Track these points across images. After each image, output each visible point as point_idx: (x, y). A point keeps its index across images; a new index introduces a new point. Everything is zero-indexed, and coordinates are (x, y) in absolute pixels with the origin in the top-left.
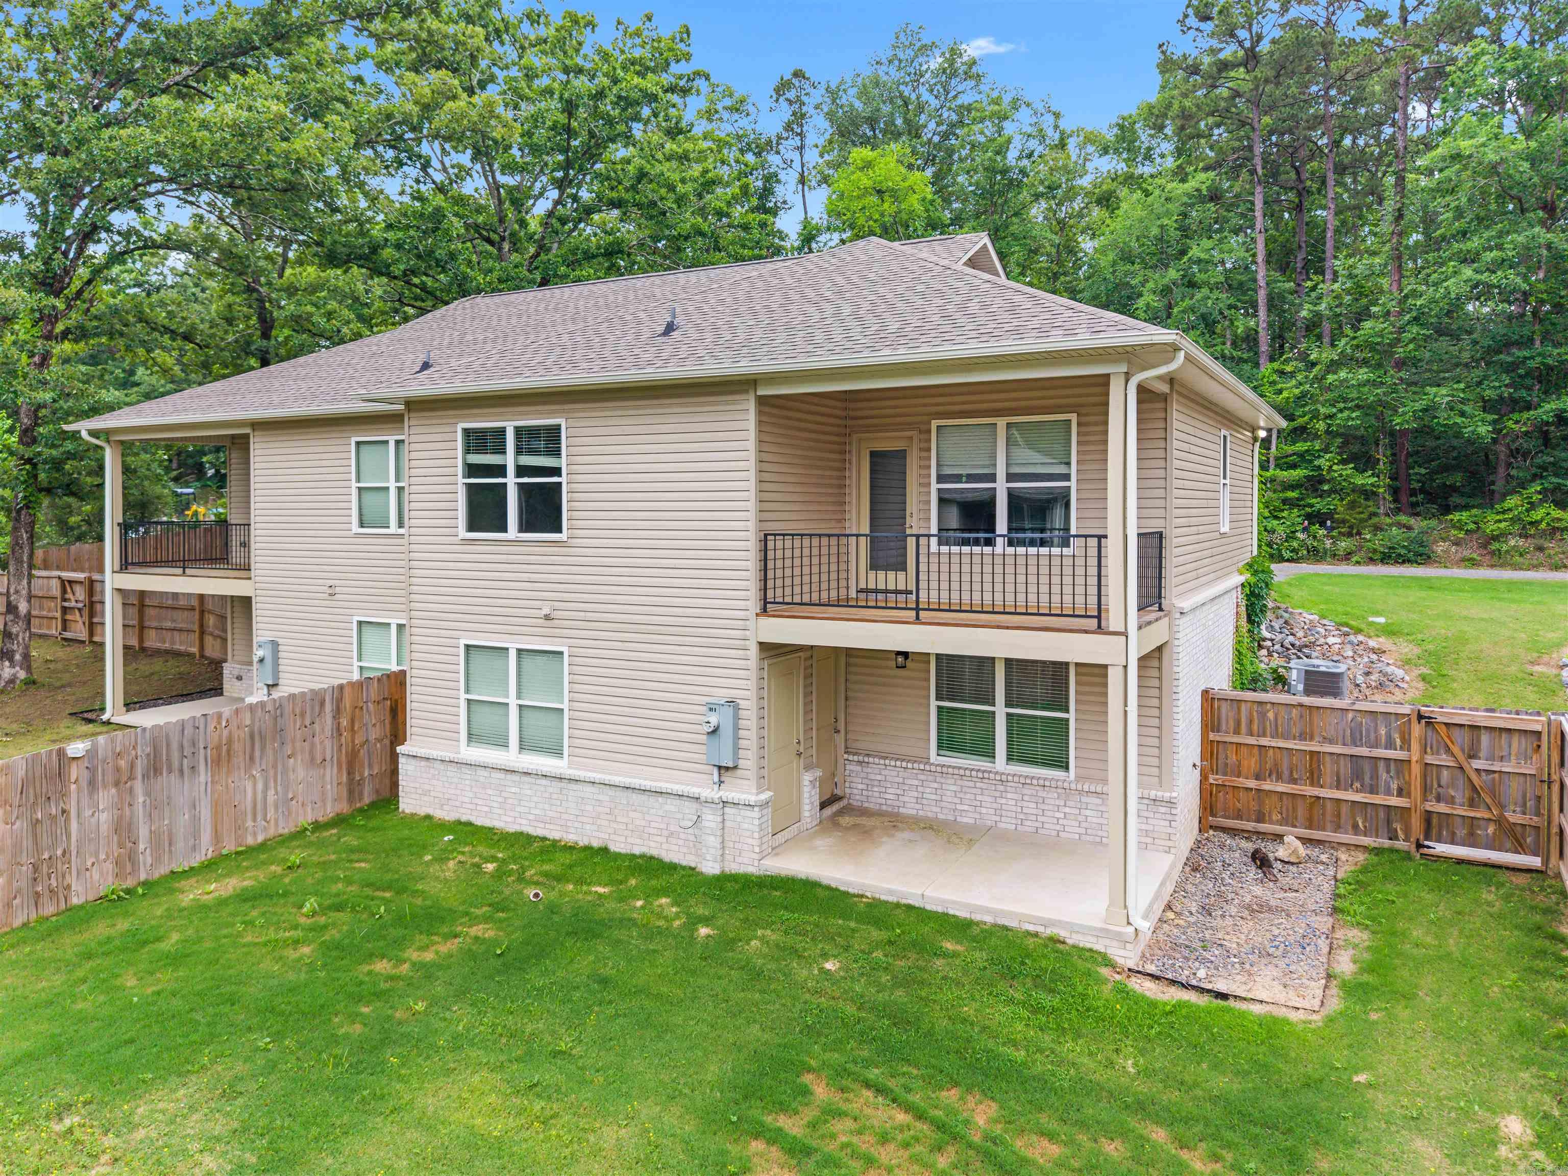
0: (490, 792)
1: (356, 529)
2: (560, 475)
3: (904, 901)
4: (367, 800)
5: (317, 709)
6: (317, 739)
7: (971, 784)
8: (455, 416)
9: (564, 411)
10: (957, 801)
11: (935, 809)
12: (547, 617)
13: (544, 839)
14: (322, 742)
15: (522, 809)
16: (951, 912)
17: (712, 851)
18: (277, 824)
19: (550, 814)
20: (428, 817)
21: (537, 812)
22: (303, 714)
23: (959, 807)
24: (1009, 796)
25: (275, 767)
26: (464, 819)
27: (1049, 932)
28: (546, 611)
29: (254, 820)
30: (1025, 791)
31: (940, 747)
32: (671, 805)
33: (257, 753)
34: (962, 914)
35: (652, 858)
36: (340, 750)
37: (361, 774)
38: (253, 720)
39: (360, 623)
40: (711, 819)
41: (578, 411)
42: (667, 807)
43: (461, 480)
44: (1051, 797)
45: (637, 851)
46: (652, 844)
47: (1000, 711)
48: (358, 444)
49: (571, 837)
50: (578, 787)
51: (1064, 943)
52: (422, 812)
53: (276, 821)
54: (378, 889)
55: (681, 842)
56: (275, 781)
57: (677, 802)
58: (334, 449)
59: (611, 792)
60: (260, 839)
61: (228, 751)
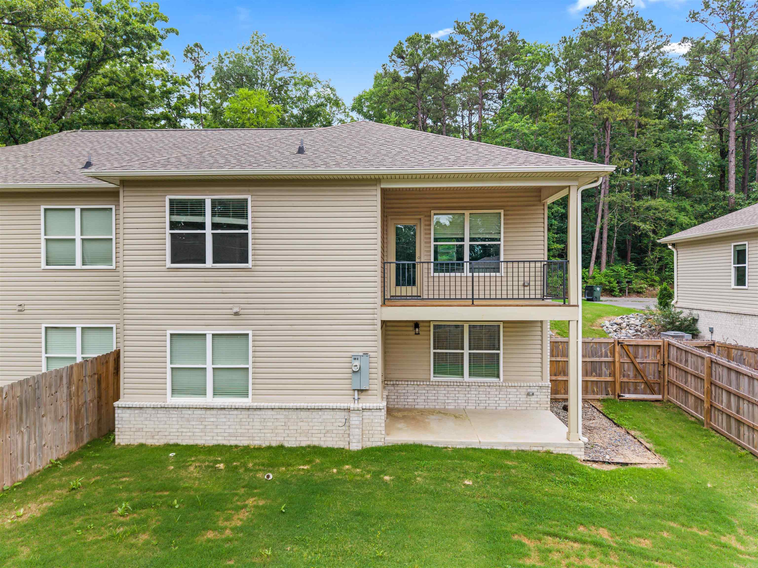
0: (194, 423)
1: (43, 265)
2: (247, 229)
3: (470, 447)
4: (85, 441)
5: (58, 382)
6: (58, 403)
7: (453, 389)
8: (165, 191)
9: (249, 191)
10: (446, 398)
11: (434, 404)
12: (236, 314)
13: (236, 446)
14: (61, 405)
15: (219, 431)
16: (495, 448)
17: (357, 437)
18: (36, 464)
19: (240, 431)
20: (142, 445)
21: (231, 431)
22: (50, 387)
23: (447, 401)
24: (472, 392)
25: (35, 424)
26: (172, 442)
27: (545, 449)
28: (236, 310)
29: (22, 463)
30: (480, 390)
31: (434, 373)
32: (327, 415)
33: (24, 416)
34: (501, 448)
35: (314, 447)
36: (71, 409)
37: (83, 424)
38: (21, 392)
39: (46, 328)
40: (355, 420)
41: (260, 191)
42: (324, 417)
43: (168, 231)
44: (493, 391)
45: (304, 444)
46: (315, 439)
47: (466, 352)
48: (46, 210)
49: (256, 443)
50: (263, 412)
51: (552, 453)
52: (136, 442)
53: (36, 462)
54: (157, 491)
55: (334, 435)
56: (35, 434)
57: (332, 413)
58: (23, 213)
59: (286, 413)
60: (26, 475)
61: (7, 415)
